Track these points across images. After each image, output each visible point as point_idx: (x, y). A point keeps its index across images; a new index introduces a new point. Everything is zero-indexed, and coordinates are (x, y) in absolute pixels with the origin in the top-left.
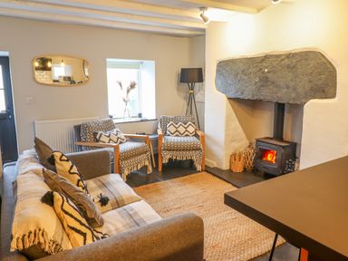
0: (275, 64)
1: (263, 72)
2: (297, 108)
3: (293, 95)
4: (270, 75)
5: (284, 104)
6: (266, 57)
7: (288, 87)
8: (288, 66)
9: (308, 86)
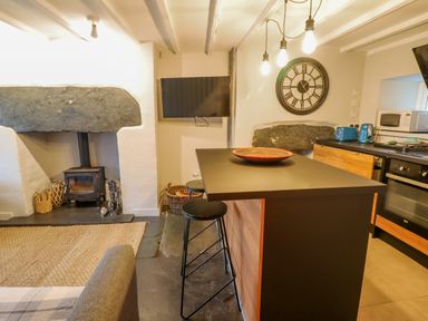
0: (81, 96)
1: (67, 103)
2: (110, 135)
3: (105, 125)
4: (76, 107)
5: (86, 134)
6: (69, 89)
7: (98, 118)
8: (96, 99)
9: (118, 117)
